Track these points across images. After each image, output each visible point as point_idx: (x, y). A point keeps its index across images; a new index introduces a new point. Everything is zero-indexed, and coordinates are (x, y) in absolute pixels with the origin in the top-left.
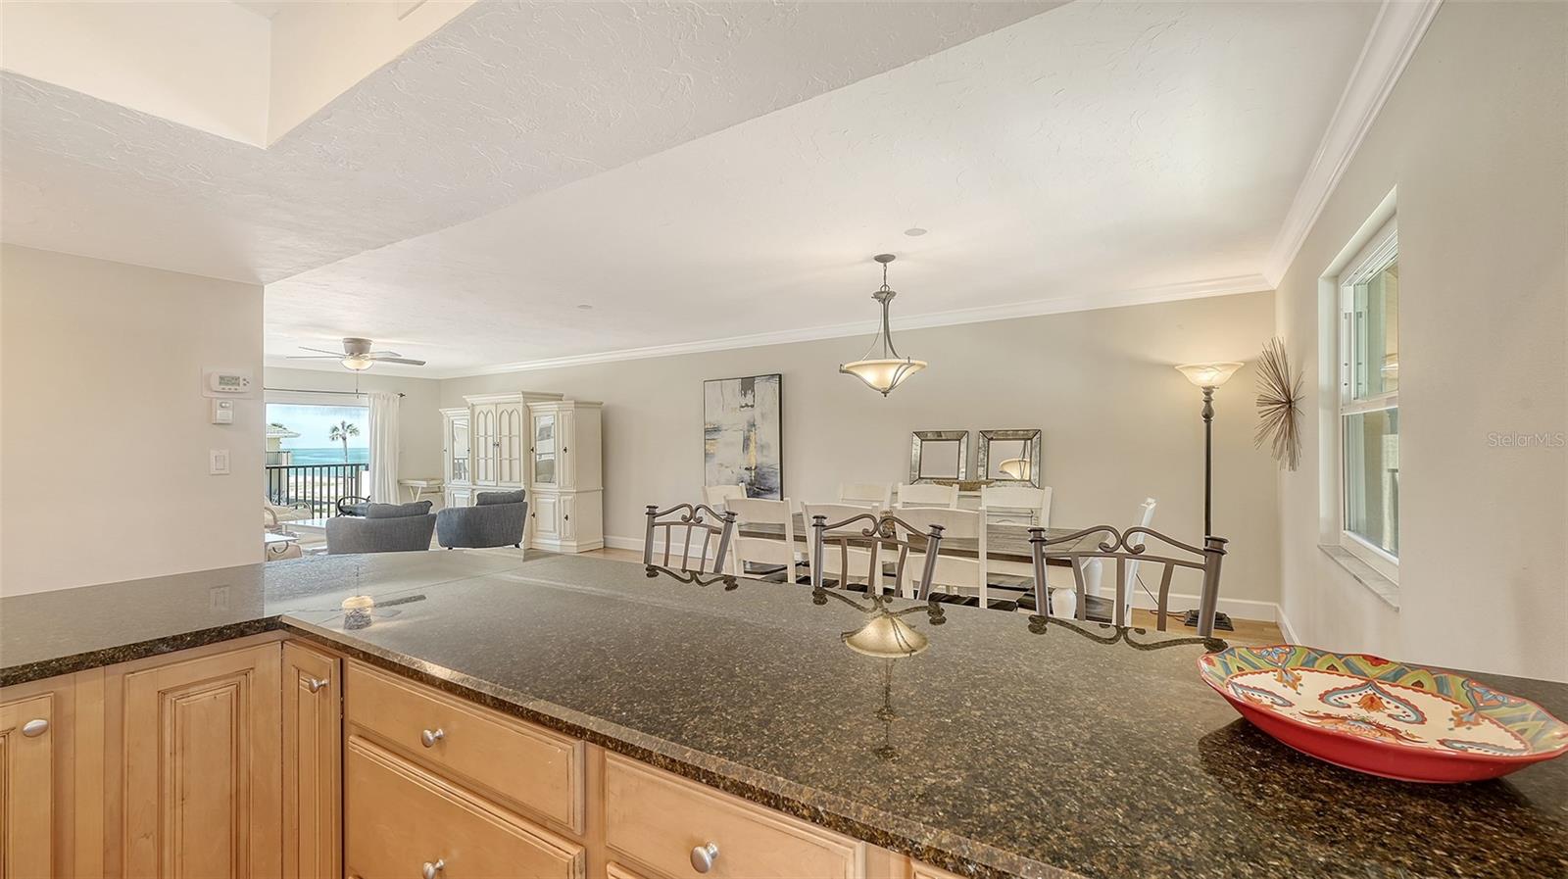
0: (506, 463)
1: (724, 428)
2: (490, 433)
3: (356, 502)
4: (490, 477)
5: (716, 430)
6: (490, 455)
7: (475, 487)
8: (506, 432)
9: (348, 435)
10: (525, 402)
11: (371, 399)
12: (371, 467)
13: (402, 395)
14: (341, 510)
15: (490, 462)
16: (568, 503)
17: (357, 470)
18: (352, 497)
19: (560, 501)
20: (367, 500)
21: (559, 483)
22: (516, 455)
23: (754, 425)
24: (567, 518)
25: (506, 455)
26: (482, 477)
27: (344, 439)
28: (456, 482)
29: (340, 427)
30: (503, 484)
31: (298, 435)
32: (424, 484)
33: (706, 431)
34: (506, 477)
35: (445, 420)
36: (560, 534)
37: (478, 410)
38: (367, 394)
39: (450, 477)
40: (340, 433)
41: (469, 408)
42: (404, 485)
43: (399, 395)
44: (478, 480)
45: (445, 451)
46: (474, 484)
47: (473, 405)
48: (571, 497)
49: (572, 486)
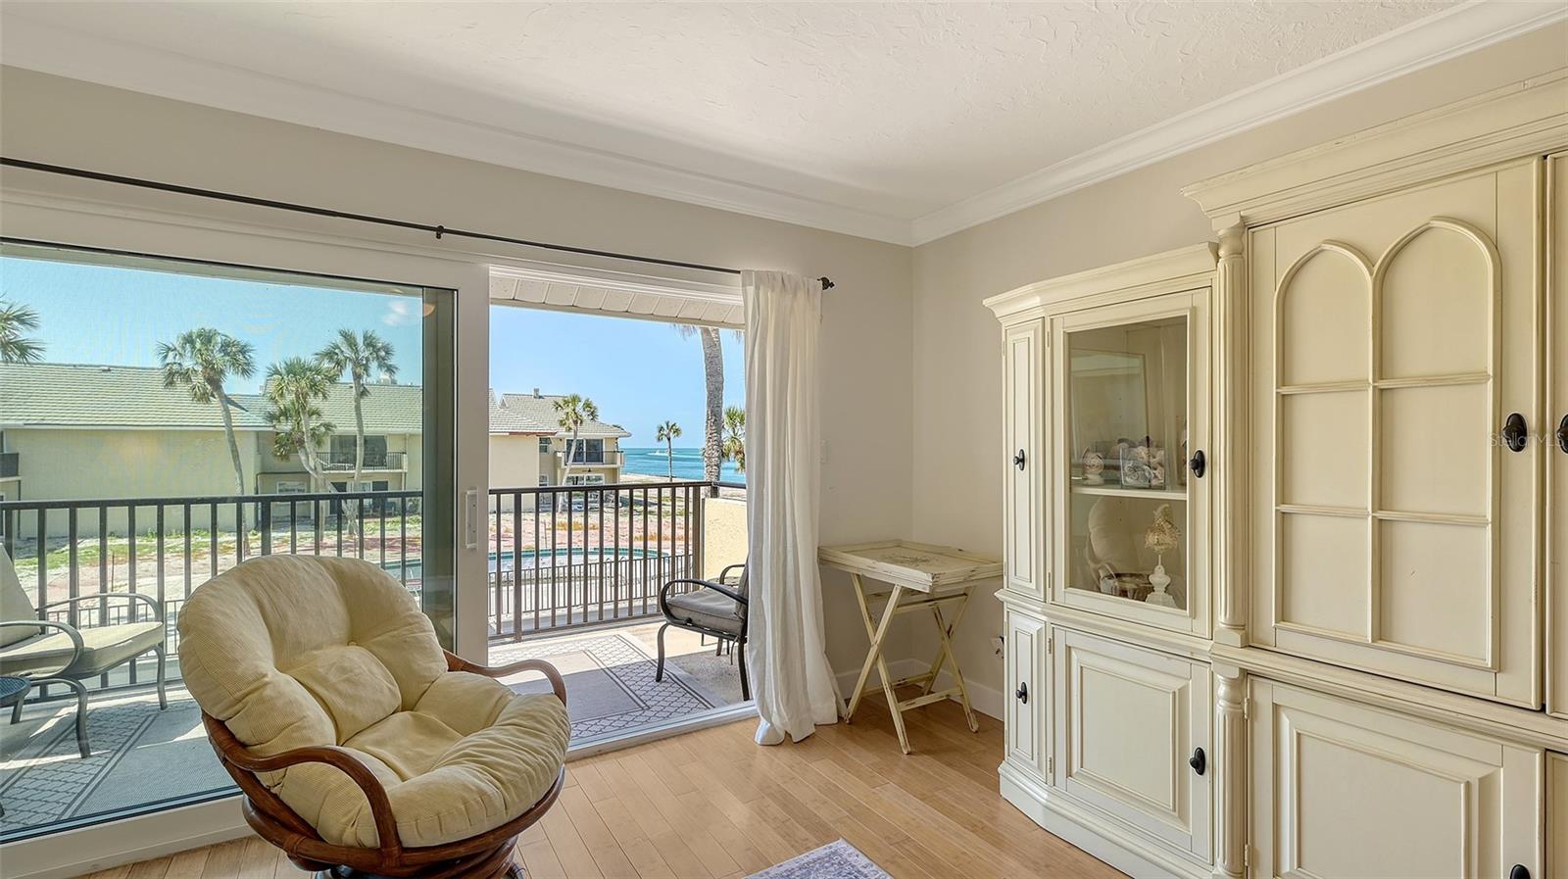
7: (1255, 660)
9: (672, 436)
13: (827, 284)
27: (669, 439)
29: (665, 427)
31: (630, 435)
37: (1279, 251)
38: (739, 272)
39: (1049, 570)
40: (665, 433)
41: (1215, 250)
42: (836, 567)
43: (821, 282)
44: (1282, 624)
45: (1021, 460)
46: (1247, 645)
47: (1246, 226)
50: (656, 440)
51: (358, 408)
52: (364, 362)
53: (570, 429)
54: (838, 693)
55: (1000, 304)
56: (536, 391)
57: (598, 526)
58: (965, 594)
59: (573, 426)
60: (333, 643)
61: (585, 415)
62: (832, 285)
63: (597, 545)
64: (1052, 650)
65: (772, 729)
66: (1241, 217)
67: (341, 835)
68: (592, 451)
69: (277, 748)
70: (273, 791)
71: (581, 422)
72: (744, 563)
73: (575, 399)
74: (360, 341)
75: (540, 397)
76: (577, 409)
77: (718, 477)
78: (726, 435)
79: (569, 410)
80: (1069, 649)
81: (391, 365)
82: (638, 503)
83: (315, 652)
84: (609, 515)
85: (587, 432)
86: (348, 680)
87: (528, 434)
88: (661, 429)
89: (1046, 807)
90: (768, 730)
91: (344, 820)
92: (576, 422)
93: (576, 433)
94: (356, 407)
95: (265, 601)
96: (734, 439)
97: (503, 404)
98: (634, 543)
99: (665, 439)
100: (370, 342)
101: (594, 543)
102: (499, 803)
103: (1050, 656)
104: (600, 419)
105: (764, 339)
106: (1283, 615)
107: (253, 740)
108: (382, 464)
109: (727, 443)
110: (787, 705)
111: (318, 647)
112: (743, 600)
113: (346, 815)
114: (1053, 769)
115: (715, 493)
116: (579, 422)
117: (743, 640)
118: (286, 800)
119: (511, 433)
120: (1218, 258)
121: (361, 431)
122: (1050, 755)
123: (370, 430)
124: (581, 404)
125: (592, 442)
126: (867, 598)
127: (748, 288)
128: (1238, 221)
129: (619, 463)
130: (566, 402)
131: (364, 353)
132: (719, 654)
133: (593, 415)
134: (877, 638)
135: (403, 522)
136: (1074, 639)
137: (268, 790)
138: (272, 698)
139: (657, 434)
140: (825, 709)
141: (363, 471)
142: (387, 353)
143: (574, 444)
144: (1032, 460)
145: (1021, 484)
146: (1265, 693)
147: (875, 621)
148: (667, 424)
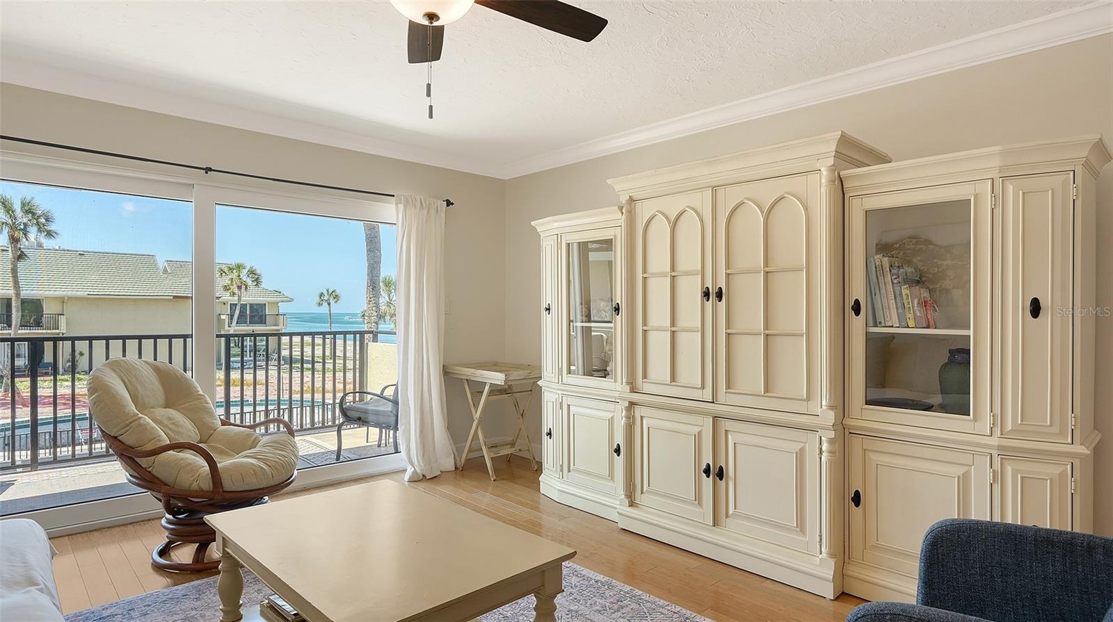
0: (750, 347)
2: (690, 263)
4: (690, 371)
6: (690, 320)
7: (635, 398)
9: (332, 301)
10: (835, 169)
11: (401, 207)
13: (449, 203)
14: (345, 416)
15: (690, 339)
18: (354, 393)
19: (997, 476)
21: (998, 420)
25: (750, 321)
26: (660, 373)
27: (329, 304)
28: (571, 380)
29: (326, 293)
30: (736, 399)
31: (291, 300)
32: (496, 378)
34: (750, 379)
37: (644, 211)
38: (393, 196)
39: (560, 366)
40: (325, 298)
41: (621, 208)
42: (453, 375)
43: (445, 203)
44: (645, 380)
45: (548, 309)
46: (633, 391)
47: (632, 200)
48: (1055, 470)
49: (1062, 433)
50: (316, 306)
51: (14, 271)
52: (22, 227)
53: (234, 294)
54: (455, 452)
55: (539, 225)
57: (264, 381)
58: (531, 391)
59: (236, 291)
60: (159, 407)
61: (249, 281)
62: (452, 204)
63: (264, 398)
64: (561, 408)
65: (415, 472)
66: (630, 196)
67: (190, 487)
68: (256, 314)
69: (149, 447)
70: (148, 470)
71: (246, 288)
72: (395, 383)
73: (239, 267)
74: (17, 207)
76: (241, 276)
77: (377, 328)
78: (384, 298)
79: (234, 276)
80: (569, 406)
81: (50, 231)
82: (297, 361)
83: (152, 410)
84: (273, 373)
85: (249, 298)
86: (173, 424)
88: (322, 295)
89: (559, 490)
90: (413, 472)
91: (192, 479)
92: (239, 288)
93: (239, 297)
94: (12, 269)
95: (126, 380)
96: (389, 304)
97: (165, 271)
98: (304, 395)
99: (325, 304)
100: (28, 209)
101: (261, 396)
102: (269, 473)
103: (561, 411)
104: (263, 285)
105: (409, 237)
106: (645, 376)
107: (137, 445)
108: (38, 324)
109: (384, 307)
110: (423, 456)
111: (153, 407)
112: (395, 402)
113: (192, 477)
114: (562, 470)
115: (375, 339)
116: (243, 287)
117: (396, 429)
118: (156, 474)
119: (175, 297)
120: (622, 213)
121: (18, 294)
122: (561, 463)
123: (27, 292)
124: (245, 271)
125: (255, 306)
126: (472, 393)
127: (399, 205)
128: (628, 198)
129: (281, 323)
130: (231, 269)
131: (22, 218)
132: (379, 446)
133: (257, 281)
134: (477, 415)
135: (55, 381)
136: (571, 401)
137: (145, 469)
138: (145, 425)
139: (318, 300)
140: (448, 464)
141: (20, 332)
142: (46, 220)
143: (238, 308)
144: (553, 309)
145: (548, 322)
146: (638, 412)
147: (476, 406)
148: (328, 291)
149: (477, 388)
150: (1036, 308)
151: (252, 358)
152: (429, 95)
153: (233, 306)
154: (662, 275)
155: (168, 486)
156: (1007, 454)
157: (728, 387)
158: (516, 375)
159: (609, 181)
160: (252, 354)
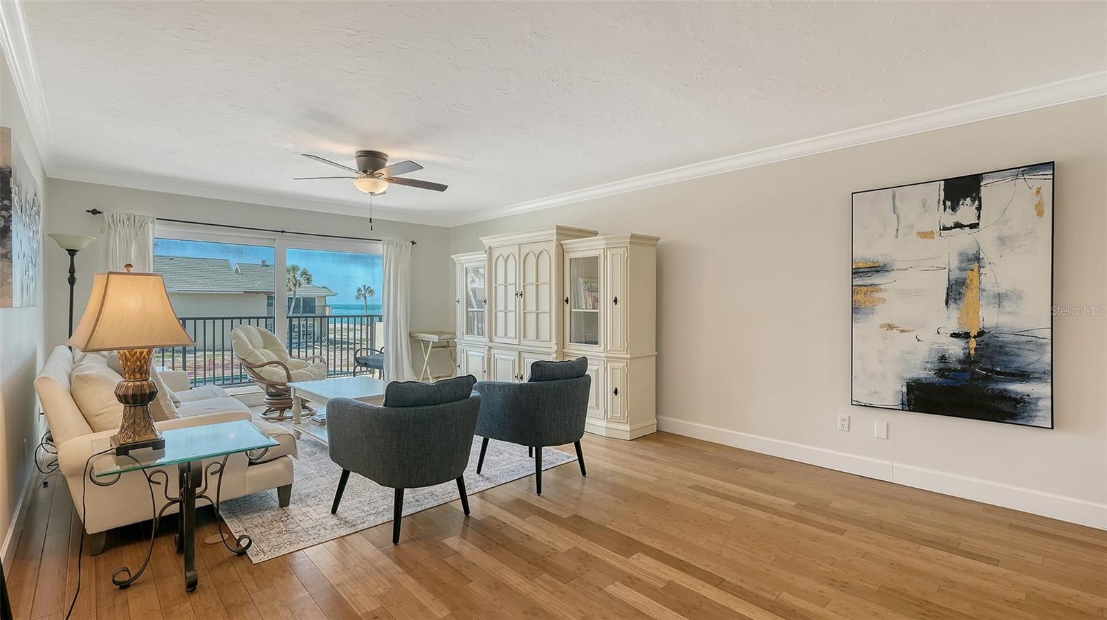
0: (531, 318)
1: (898, 265)
2: (511, 279)
3: (372, 353)
4: (511, 333)
5: (878, 269)
6: (511, 307)
7: (491, 344)
8: (531, 278)
9: (367, 295)
10: (558, 240)
11: (385, 246)
12: (384, 318)
13: (413, 243)
14: (358, 362)
15: (511, 316)
16: (618, 373)
17: (372, 321)
19: (606, 369)
20: (381, 352)
21: (606, 346)
22: (544, 307)
23: (978, 259)
24: (616, 392)
25: (531, 306)
26: (501, 332)
27: (365, 298)
28: (468, 337)
29: (363, 289)
30: (526, 343)
31: (335, 295)
32: (435, 338)
33: (856, 272)
34: (531, 333)
35: (458, 267)
36: (606, 411)
37: (496, 254)
38: (381, 240)
39: (463, 330)
40: (362, 293)
41: (486, 252)
42: (415, 338)
43: (411, 243)
44: (496, 336)
45: (458, 302)
46: (490, 341)
47: (490, 248)
48: (622, 365)
49: (624, 350)
53: (291, 289)
55: (454, 257)
56: (263, 262)
59: (292, 287)
61: (302, 280)
62: (416, 243)
64: (464, 352)
66: (490, 246)
68: (308, 304)
69: (259, 364)
71: (300, 285)
73: (295, 268)
75: (266, 266)
76: (296, 276)
79: (291, 276)
85: (303, 292)
86: (268, 355)
87: (258, 293)
88: (360, 290)
91: (278, 378)
92: (295, 285)
93: (295, 292)
97: (237, 271)
99: (362, 298)
103: (463, 354)
104: (313, 283)
105: (390, 262)
106: (496, 334)
107: (253, 363)
111: (259, 348)
116: (298, 284)
119: (245, 292)
124: (299, 272)
125: (307, 300)
126: (424, 347)
129: (327, 313)
130: (289, 271)
133: (309, 280)
134: (426, 359)
139: (356, 294)
143: (294, 300)
144: (460, 302)
145: (459, 306)
146: (493, 351)
147: (426, 354)
148: (364, 287)
149: (426, 343)
150: (616, 301)
151: (305, 340)
152: (371, 222)
153: (290, 299)
154: (502, 285)
155: (266, 380)
156: (609, 359)
157: (525, 337)
158: (444, 337)
159: (480, 238)
160: (305, 337)
